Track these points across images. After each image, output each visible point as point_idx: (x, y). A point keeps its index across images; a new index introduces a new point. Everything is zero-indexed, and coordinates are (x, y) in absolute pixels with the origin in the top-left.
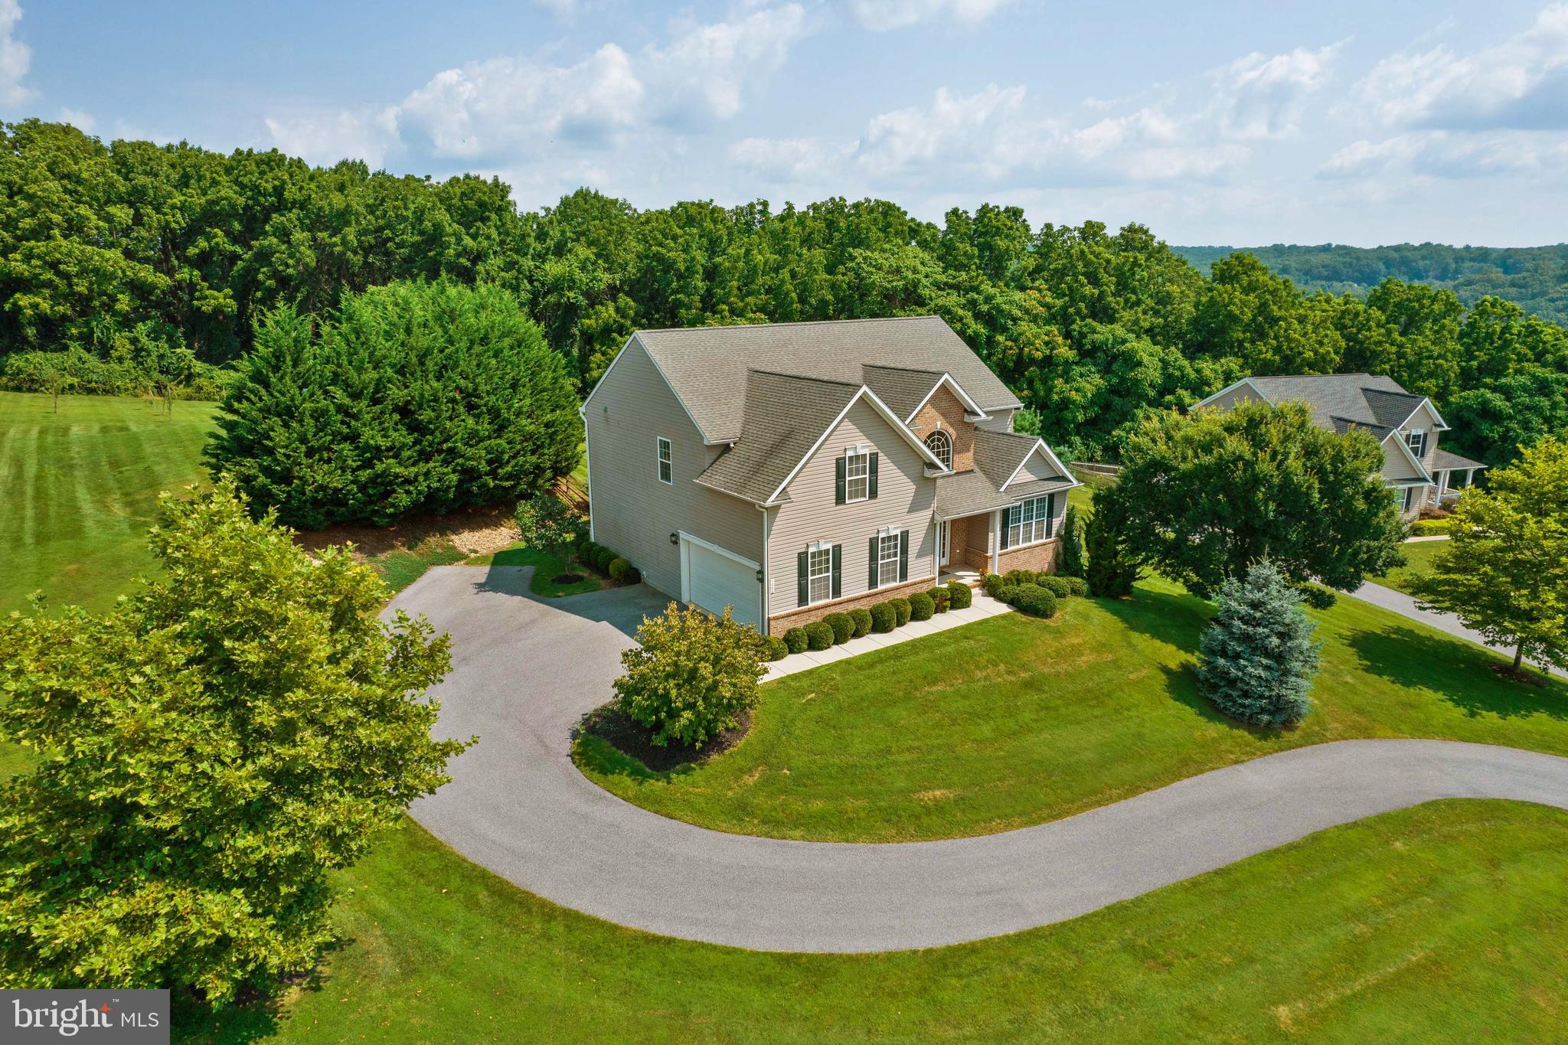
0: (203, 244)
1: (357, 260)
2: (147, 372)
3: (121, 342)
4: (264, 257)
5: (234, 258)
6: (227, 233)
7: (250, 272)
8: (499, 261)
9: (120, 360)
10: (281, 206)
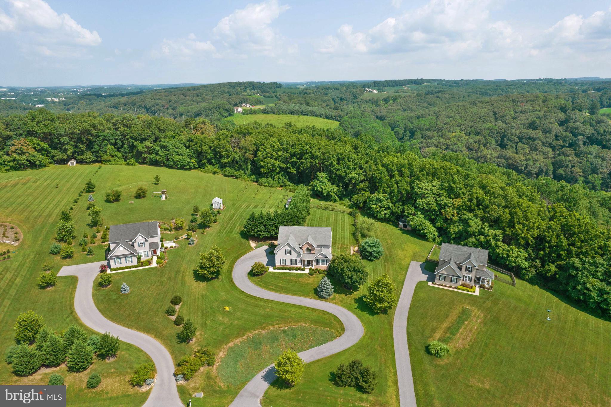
0: (292, 160)
1: (318, 165)
2: (279, 183)
3: (276, 177)
4: (302, 163)
5: (298, 162)
6: (297, 158)
7: (299, 165)
8: (343, 170)
9: (276, 181)
10: (307, 153)
